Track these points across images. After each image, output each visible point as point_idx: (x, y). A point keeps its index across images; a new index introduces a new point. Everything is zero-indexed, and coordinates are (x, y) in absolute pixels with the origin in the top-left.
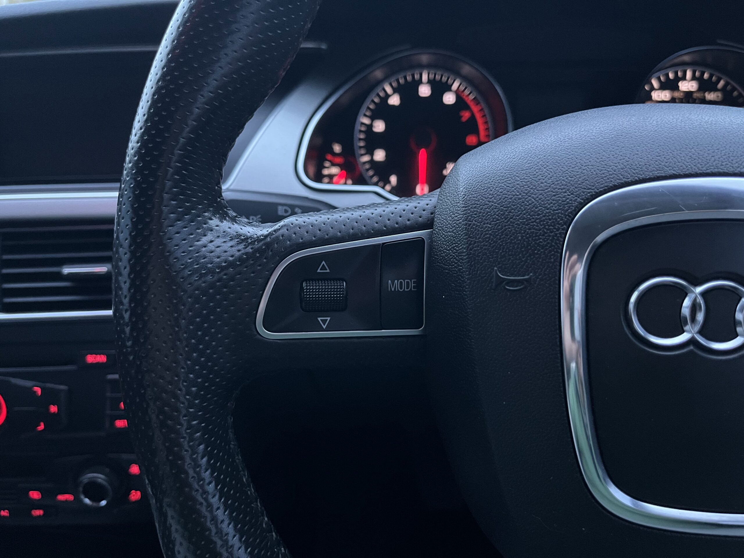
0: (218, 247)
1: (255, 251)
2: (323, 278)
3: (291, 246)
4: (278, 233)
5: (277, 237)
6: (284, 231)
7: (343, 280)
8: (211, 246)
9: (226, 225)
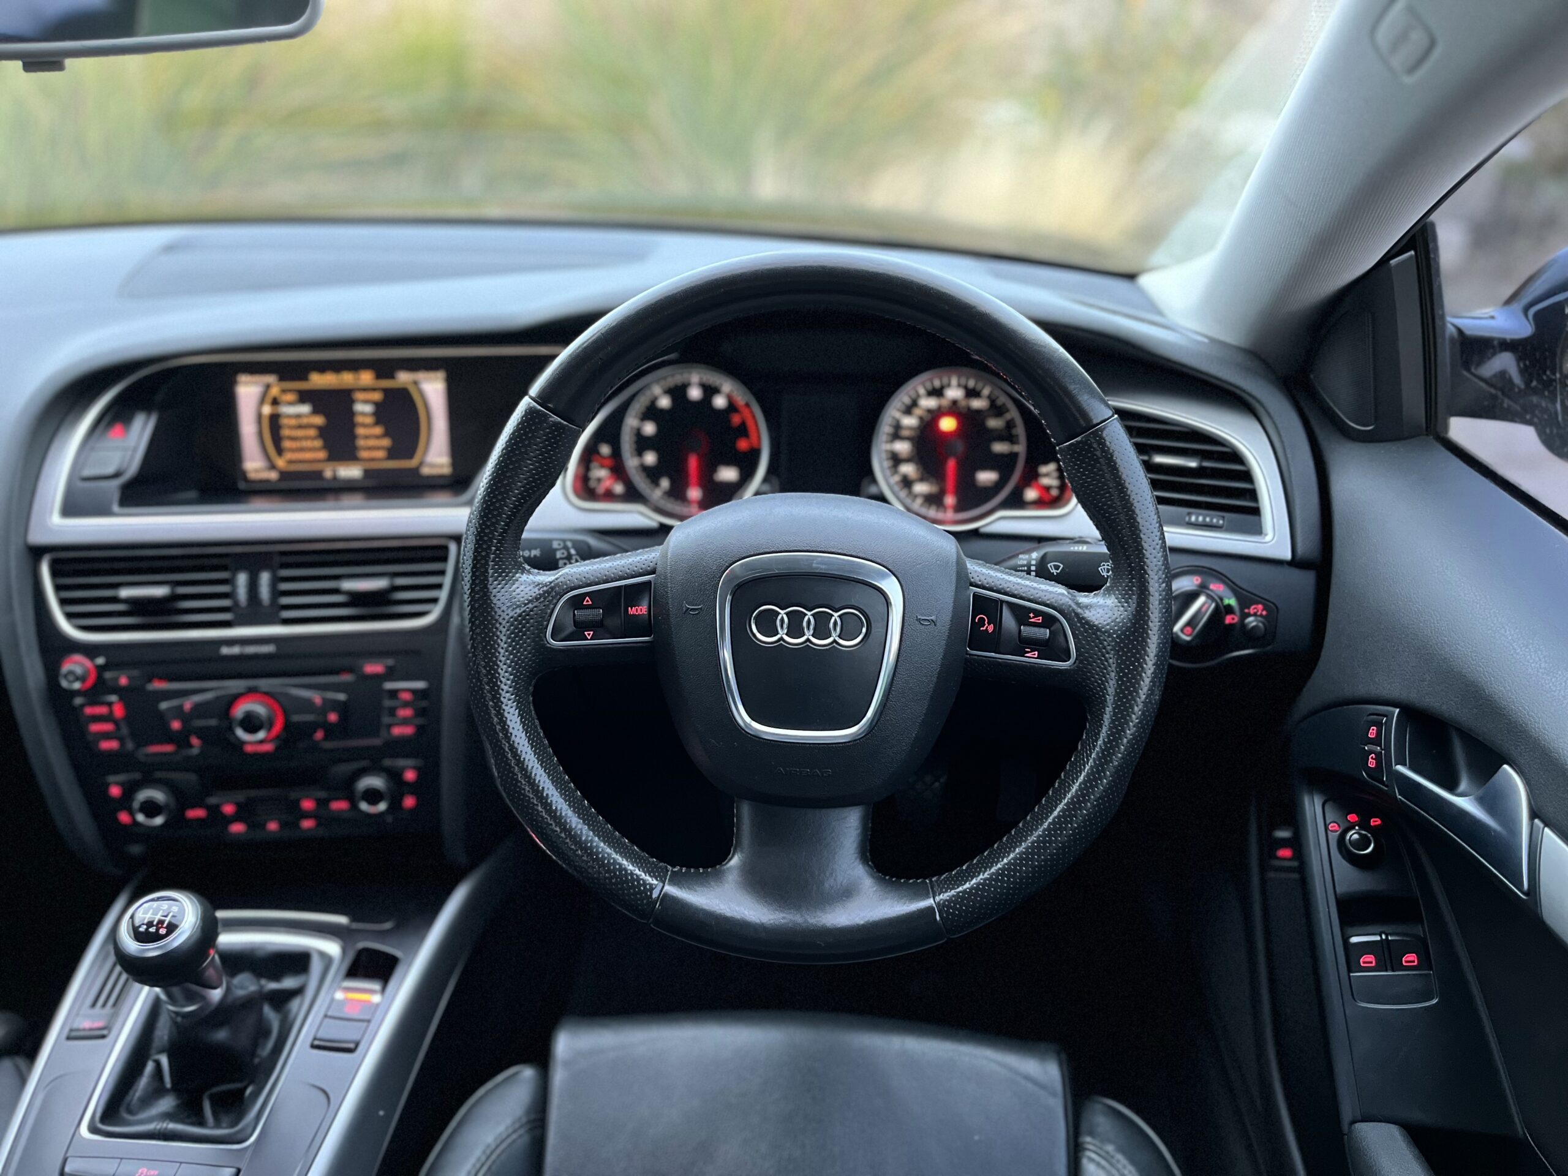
0: (522, 591)
1: (545, 592)
2: (588, 607)
3: (567, 588)
4: (559, 580)
5: (558, 584)
6: (562, 579)
7: (600, 608)
8: (518, 591)
9: (524, 577)
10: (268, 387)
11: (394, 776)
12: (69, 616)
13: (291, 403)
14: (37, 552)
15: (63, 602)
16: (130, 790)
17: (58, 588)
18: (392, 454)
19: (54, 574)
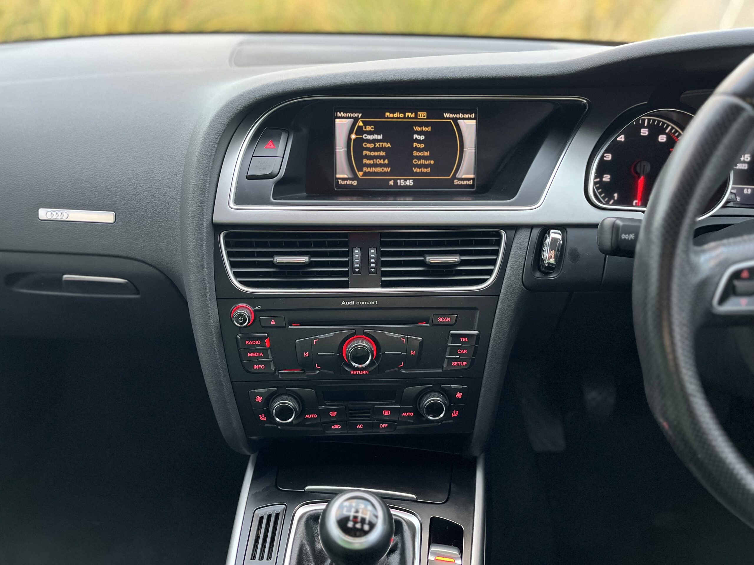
10: (356, 120)
11: (449, 395)
12: (237, 275)
13: (370, 133)
14: (218, 228)
15: (233, 265)
16: (269, 399)
17: (230, 255)
18: (435, 170)
19: (227, 245)
